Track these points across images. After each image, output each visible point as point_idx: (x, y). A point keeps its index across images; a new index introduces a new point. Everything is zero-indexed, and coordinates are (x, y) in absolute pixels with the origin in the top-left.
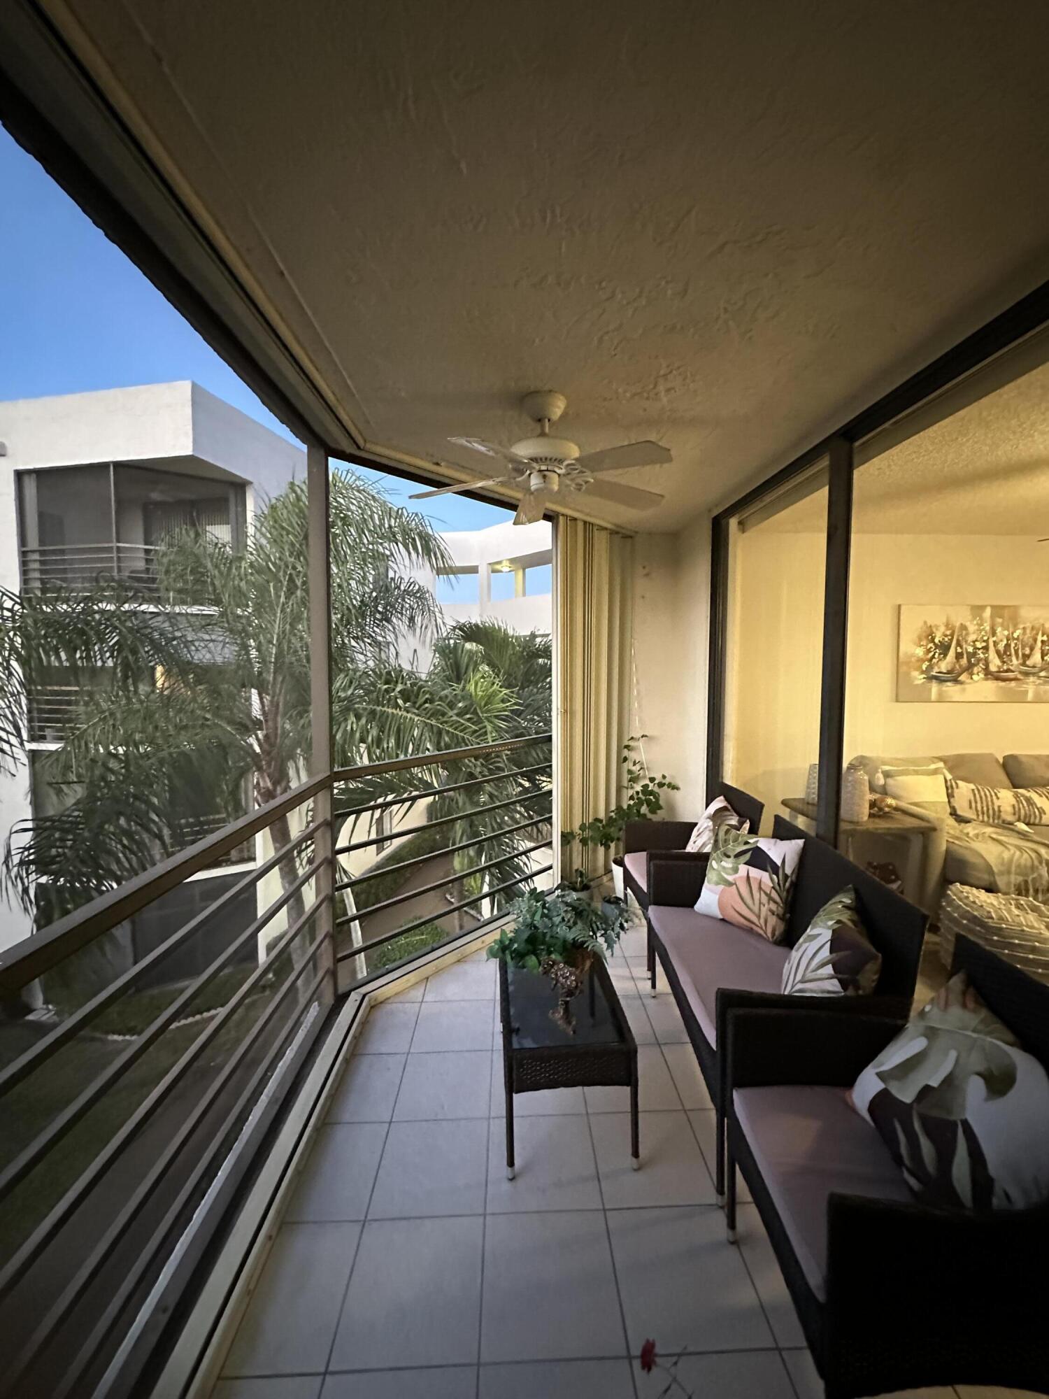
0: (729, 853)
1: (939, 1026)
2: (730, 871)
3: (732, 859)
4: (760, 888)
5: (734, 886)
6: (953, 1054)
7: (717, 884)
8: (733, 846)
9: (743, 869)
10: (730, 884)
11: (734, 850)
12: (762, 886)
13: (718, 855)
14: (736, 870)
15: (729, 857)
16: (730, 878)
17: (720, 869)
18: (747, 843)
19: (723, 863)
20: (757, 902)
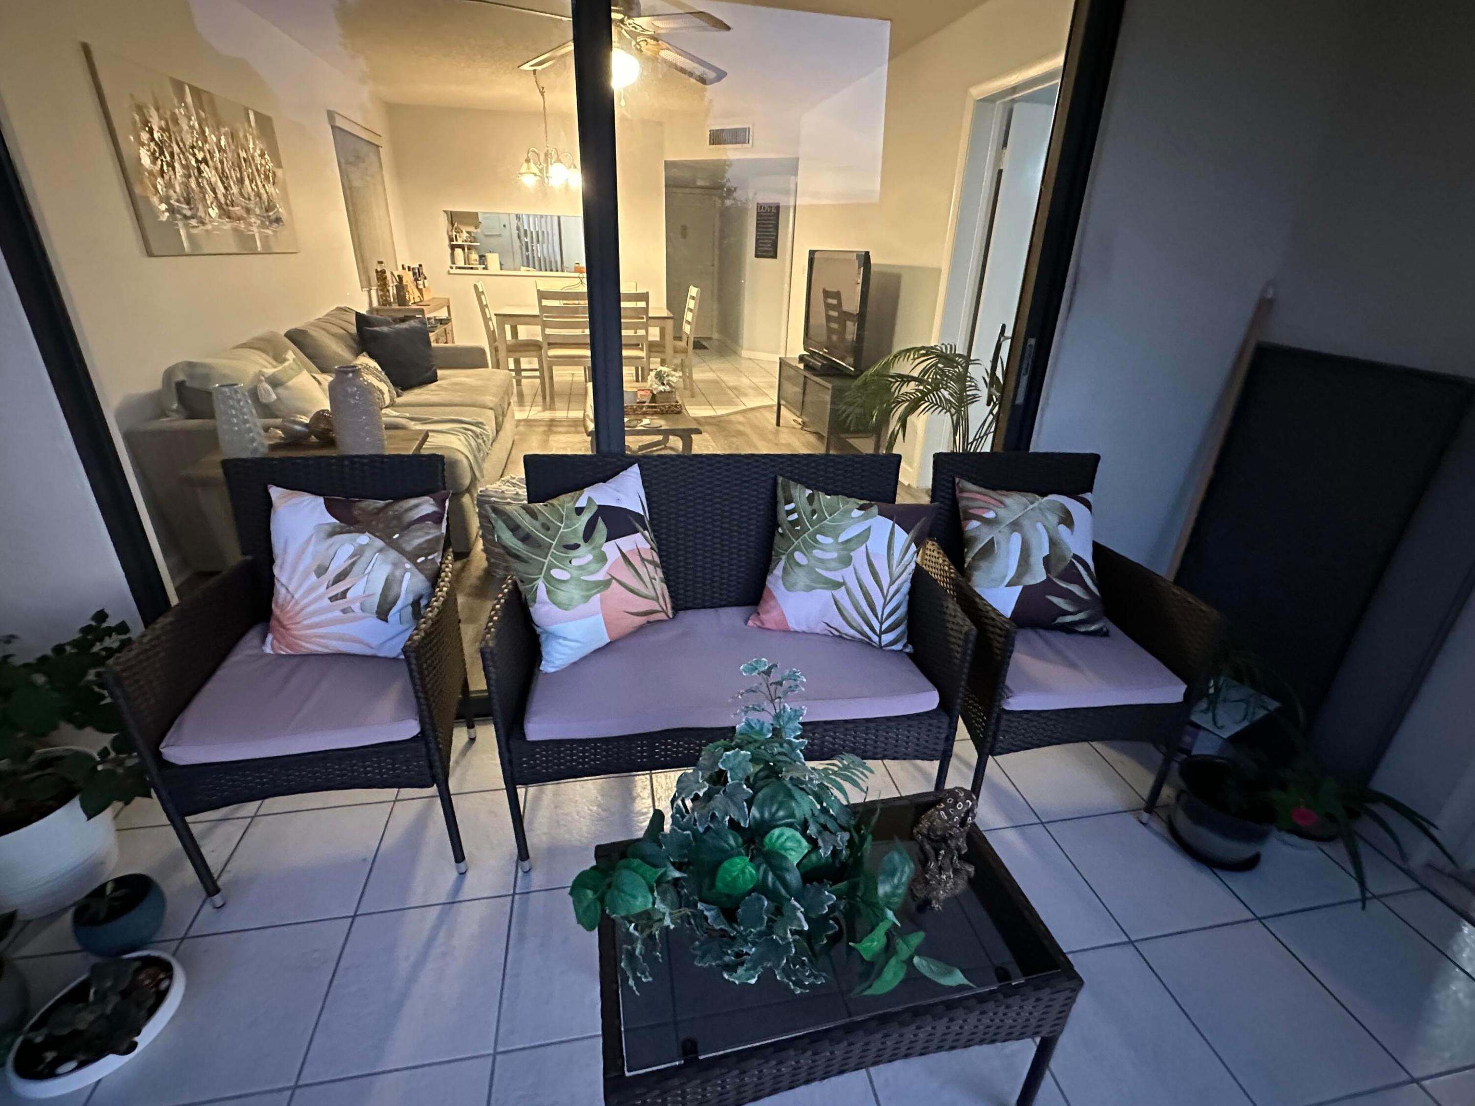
0: (572, 542)
1: (1016, 517)
2: (593, 567)
3: (584, 548)
4: (643, 560)
5: (614, 581)
6: (1040, 526)
7: (587, 598)
8: (567, 526)
9: (611, 549)
10: (606, 584)
11: (575, 531)
12: (644, 556)
13: (553, 555)
14: (602, 558)
15: (576, 546)
16: (601, 576)
17: (575, 573)
18: (579, 511)
19: (575, 562)
20: (647, 579)
